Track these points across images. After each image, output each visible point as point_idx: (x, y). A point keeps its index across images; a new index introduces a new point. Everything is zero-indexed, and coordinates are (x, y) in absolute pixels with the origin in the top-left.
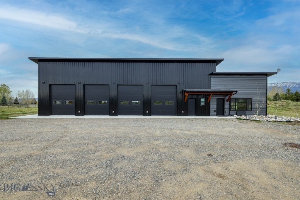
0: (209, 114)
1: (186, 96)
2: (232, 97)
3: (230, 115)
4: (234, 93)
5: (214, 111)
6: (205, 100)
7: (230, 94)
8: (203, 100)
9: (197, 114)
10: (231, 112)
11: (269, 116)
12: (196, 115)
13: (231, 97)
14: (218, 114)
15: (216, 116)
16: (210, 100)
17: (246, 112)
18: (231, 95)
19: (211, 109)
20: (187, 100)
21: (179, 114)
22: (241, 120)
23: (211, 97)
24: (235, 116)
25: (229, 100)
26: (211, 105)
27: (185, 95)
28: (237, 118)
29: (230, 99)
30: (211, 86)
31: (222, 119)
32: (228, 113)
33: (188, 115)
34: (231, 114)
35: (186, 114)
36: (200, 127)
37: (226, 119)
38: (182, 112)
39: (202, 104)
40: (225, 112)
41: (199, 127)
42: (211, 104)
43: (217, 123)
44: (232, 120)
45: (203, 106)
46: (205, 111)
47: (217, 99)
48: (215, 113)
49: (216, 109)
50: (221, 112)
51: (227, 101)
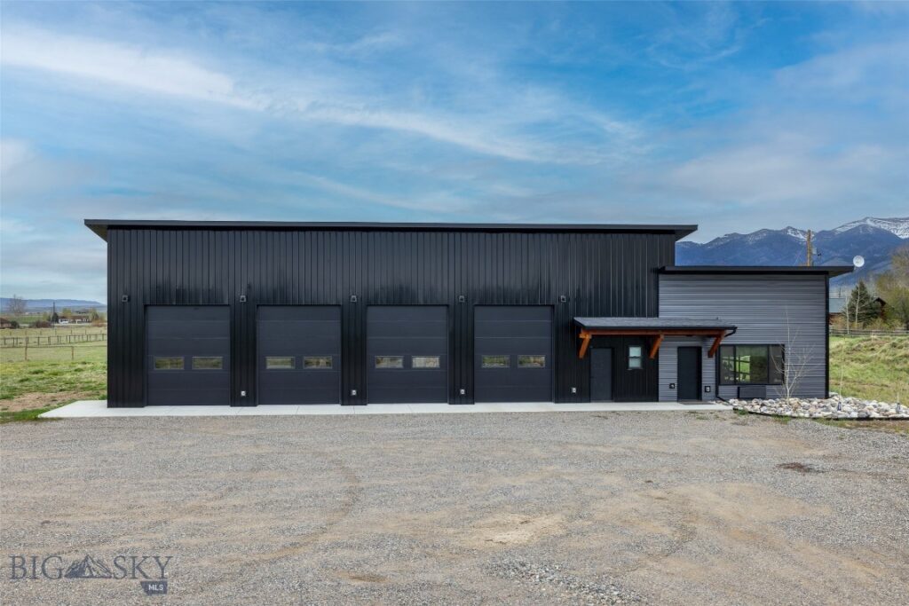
0: (653, 396)
1: (583, 340)
2: (723, 342)
3: (718, 397)
4: (729, 332)
5: (671, 387)
6: (643, 353)
7: (716, 333)
8: (635, 352)
9: (617, 396)
10: (721, 388)
11: (836, 399)
12: (617, 401)
13: (721, 343)
14: (683, 396)
15: (678, 401)
16: (658, 350)
17: (768, 387)
18: (718, 337)
19: (661, 382)
20: (588, 352)
21: (560, 395)
22: (744, 414)
23: (659, 343)
24: (731, 401)
25: (715, 352)
26: (661, 369)
27: (582, 336)
28: (734, 409)
29: (716, 347)
30: (661, 307)
31: (691, 412)
32: (713, 394)
33: (589, 400)
34: (720, 395)
35: (585, 396)
36: (630, 438)
37: (703, 412)
38: (571, 390)
39: (634, 364)
40: (703, 389)
41: (625, 438)
42: (660, 363)
43: (675, 426)
44: (717, 415)
45: (635, 370)
46: (642, 387)
47: (680, 348)
48: (675, 392)
49: (675, 381)
50: (690, 390)
51: (710, 355)
